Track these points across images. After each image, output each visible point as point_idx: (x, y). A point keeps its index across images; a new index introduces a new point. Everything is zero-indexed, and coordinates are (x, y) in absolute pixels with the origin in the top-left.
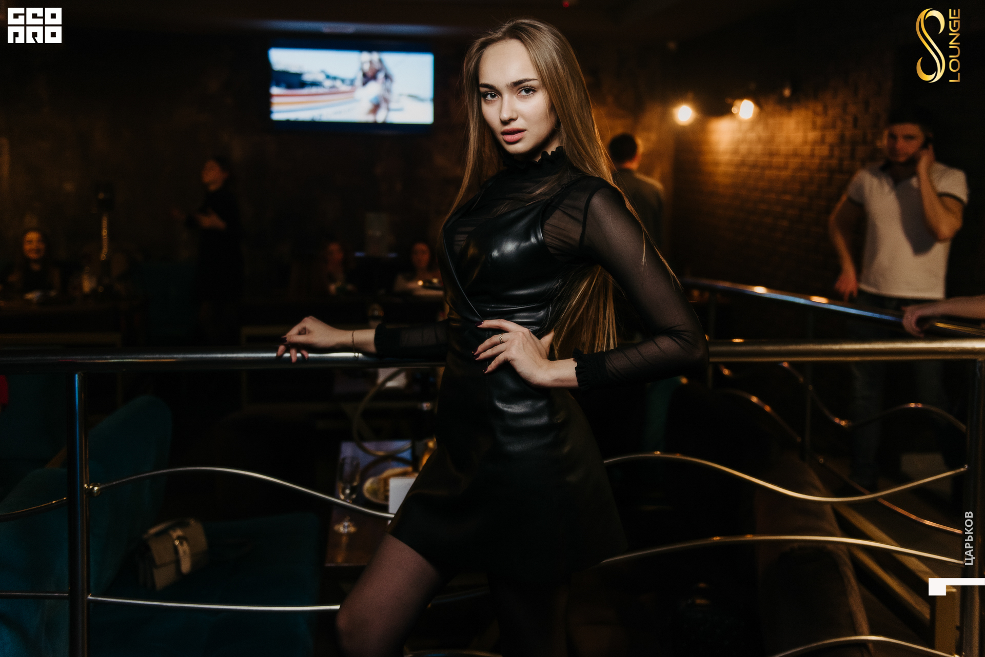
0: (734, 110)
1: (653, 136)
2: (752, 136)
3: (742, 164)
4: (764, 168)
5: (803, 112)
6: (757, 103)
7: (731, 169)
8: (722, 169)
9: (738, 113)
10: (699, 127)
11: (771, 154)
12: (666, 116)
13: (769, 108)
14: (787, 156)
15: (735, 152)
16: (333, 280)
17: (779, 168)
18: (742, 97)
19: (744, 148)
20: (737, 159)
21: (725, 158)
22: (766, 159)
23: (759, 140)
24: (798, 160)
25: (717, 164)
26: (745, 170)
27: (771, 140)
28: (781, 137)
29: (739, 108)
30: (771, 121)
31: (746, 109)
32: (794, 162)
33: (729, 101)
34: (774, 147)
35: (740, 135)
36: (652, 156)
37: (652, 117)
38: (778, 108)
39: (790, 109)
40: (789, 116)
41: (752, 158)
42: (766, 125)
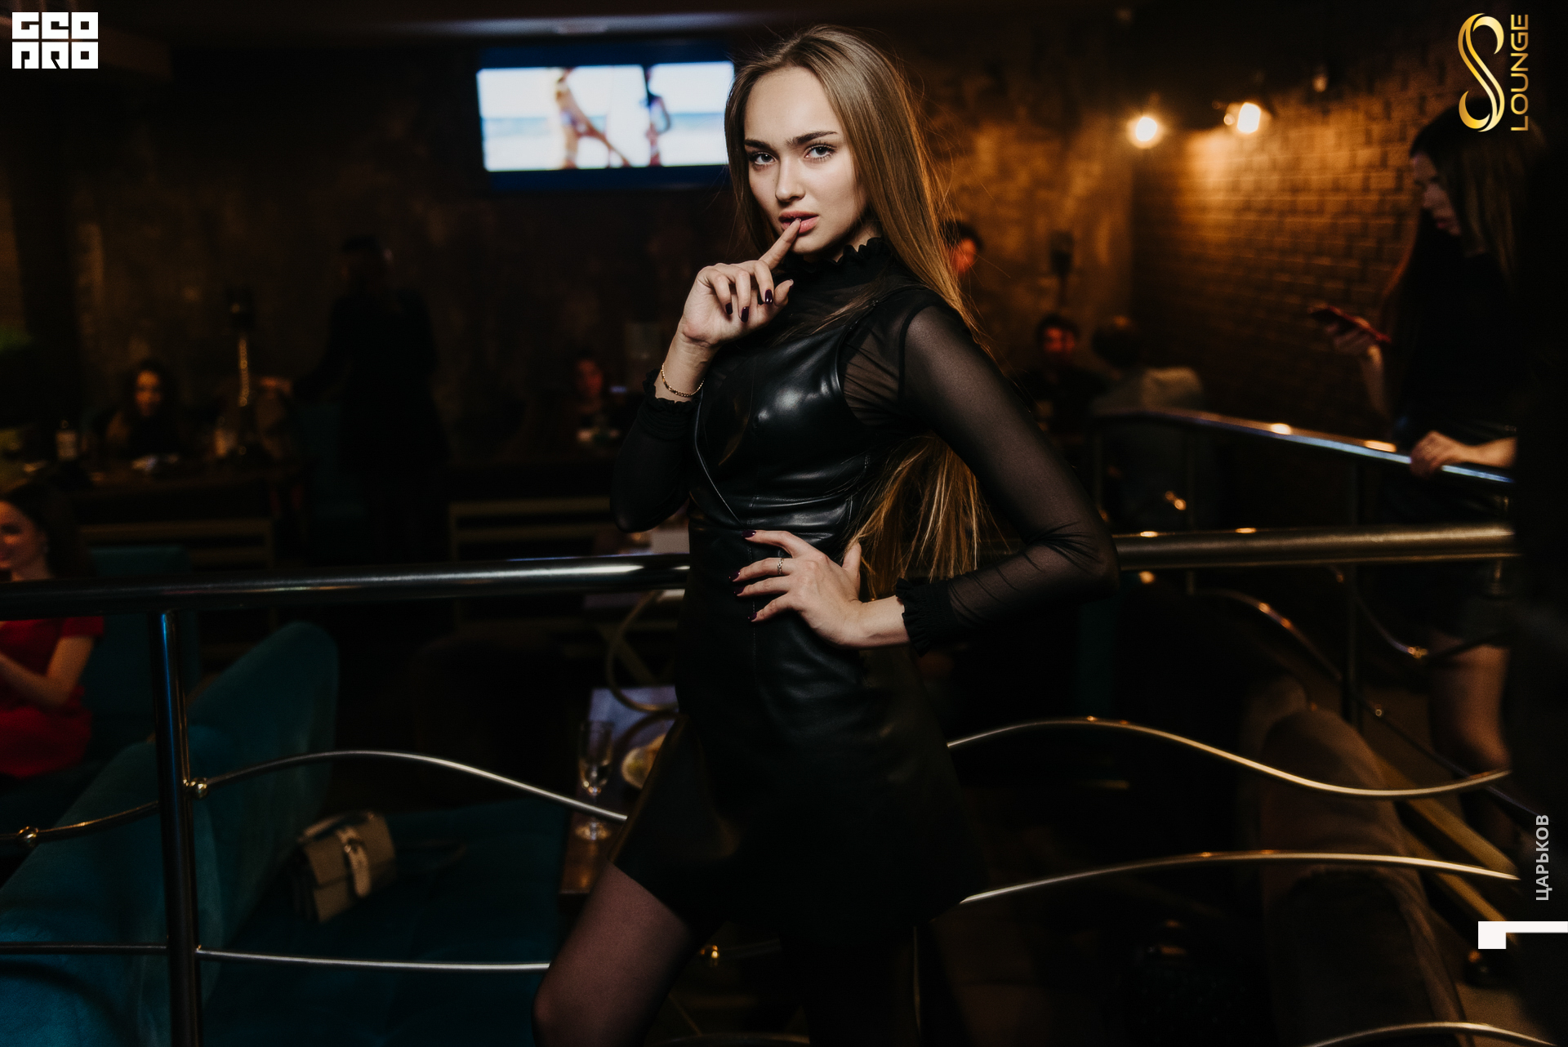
0: (1228, 119)
1: (1096, 168)
2: (1262, 159)
3: (1247, 207)
4: (1282, 214)
5: (1349, 115)
6: (1268, 107)
7: (1228, 217)
8: (1212, 217)
9: (1235, 124)
10: (1172, 151)
11: (1295, 190)
12: (1115, 135)
13: (1288, 112)
14: (1322, 192)
15: (1234, 188)
16: (587, 423)
17: (1308, 212)
18: (1240, 98)
19: (1248, 181)
20: (1238, 198)
21: (1217, 198)
22: (1287, 198)
23: (1274, 166)
24: (1341, 198)
25: (1204, 209)
26: (1251, 217)
27: (1294, 165)
28: (1311, 160)
29: (1236, 117)
30: (1293, 134)
31: (1247, 118)
32: (1335, 201)
33: (1219, 106)
34: (1299, 178)
35: (1241, 160)
36: (1096, 200)
37: (1093, 137)
38: (1305, 111)
39: (1326, 112)
40: (1325, 123)
41: (1262, 198)
42: (1286, 141)
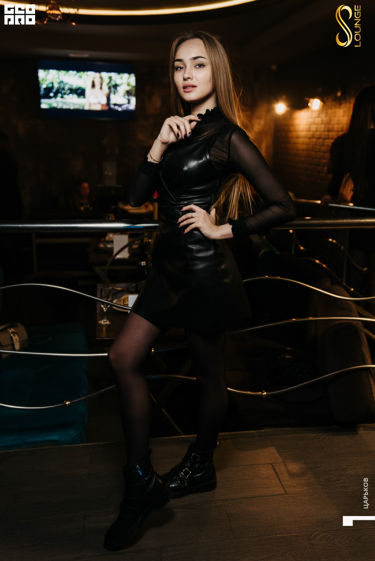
0: (309, 104)
1: (262, 122)
2: (319, 120)
3: (313, 137)
4: (324, 139)
5: (348, 105)
6: (323, 101)
7: (306, 140)
8: (301, 140)
9: (312, 105)
10: (288, 117)
11: (329, 131)
12: (270, 110)
13: (328, 103)
15: (309, 130)
18: (314, 97)
19: (313, 128)
20: (311, 133)
21: (303, 134)
22: (326, 133)
23: (323, 123)
25: (298, 137)
26: (314, 140)
27: (329, 122)
28: (335, 121)
29: (312, 104)
30: (329, 111)
31: (316, 104)
33: (306, 99)
34: (331, 126)
35: (312, 120)
36: (261, 134)
37: (261, 110)
38: (333, 103)
39: (340, 104)
40: (340, 108)
41: (318, 133)
42: (327, 113)
